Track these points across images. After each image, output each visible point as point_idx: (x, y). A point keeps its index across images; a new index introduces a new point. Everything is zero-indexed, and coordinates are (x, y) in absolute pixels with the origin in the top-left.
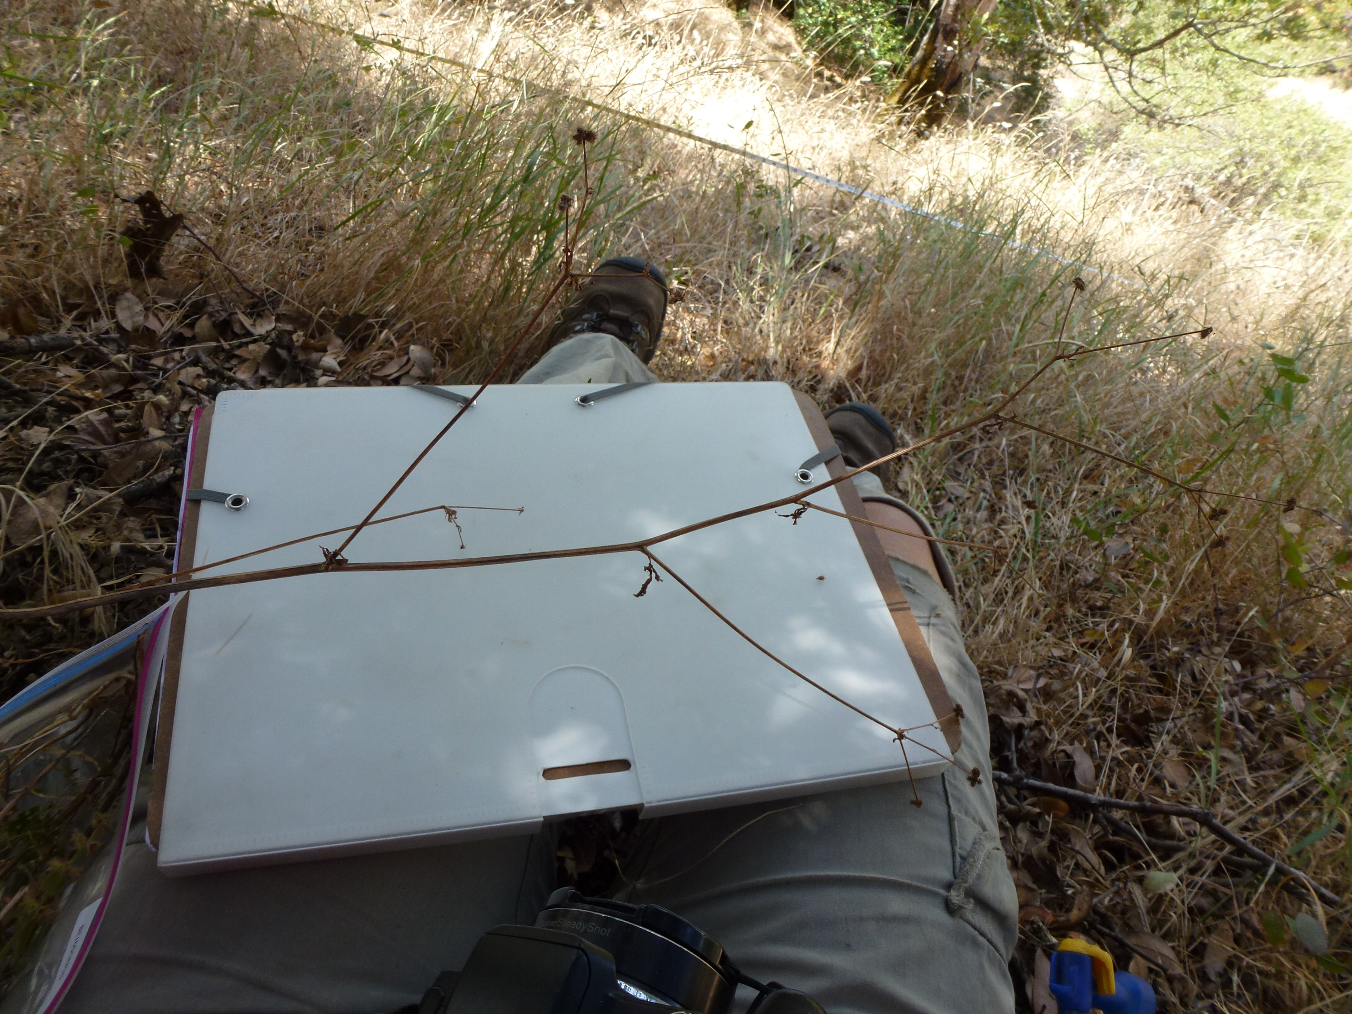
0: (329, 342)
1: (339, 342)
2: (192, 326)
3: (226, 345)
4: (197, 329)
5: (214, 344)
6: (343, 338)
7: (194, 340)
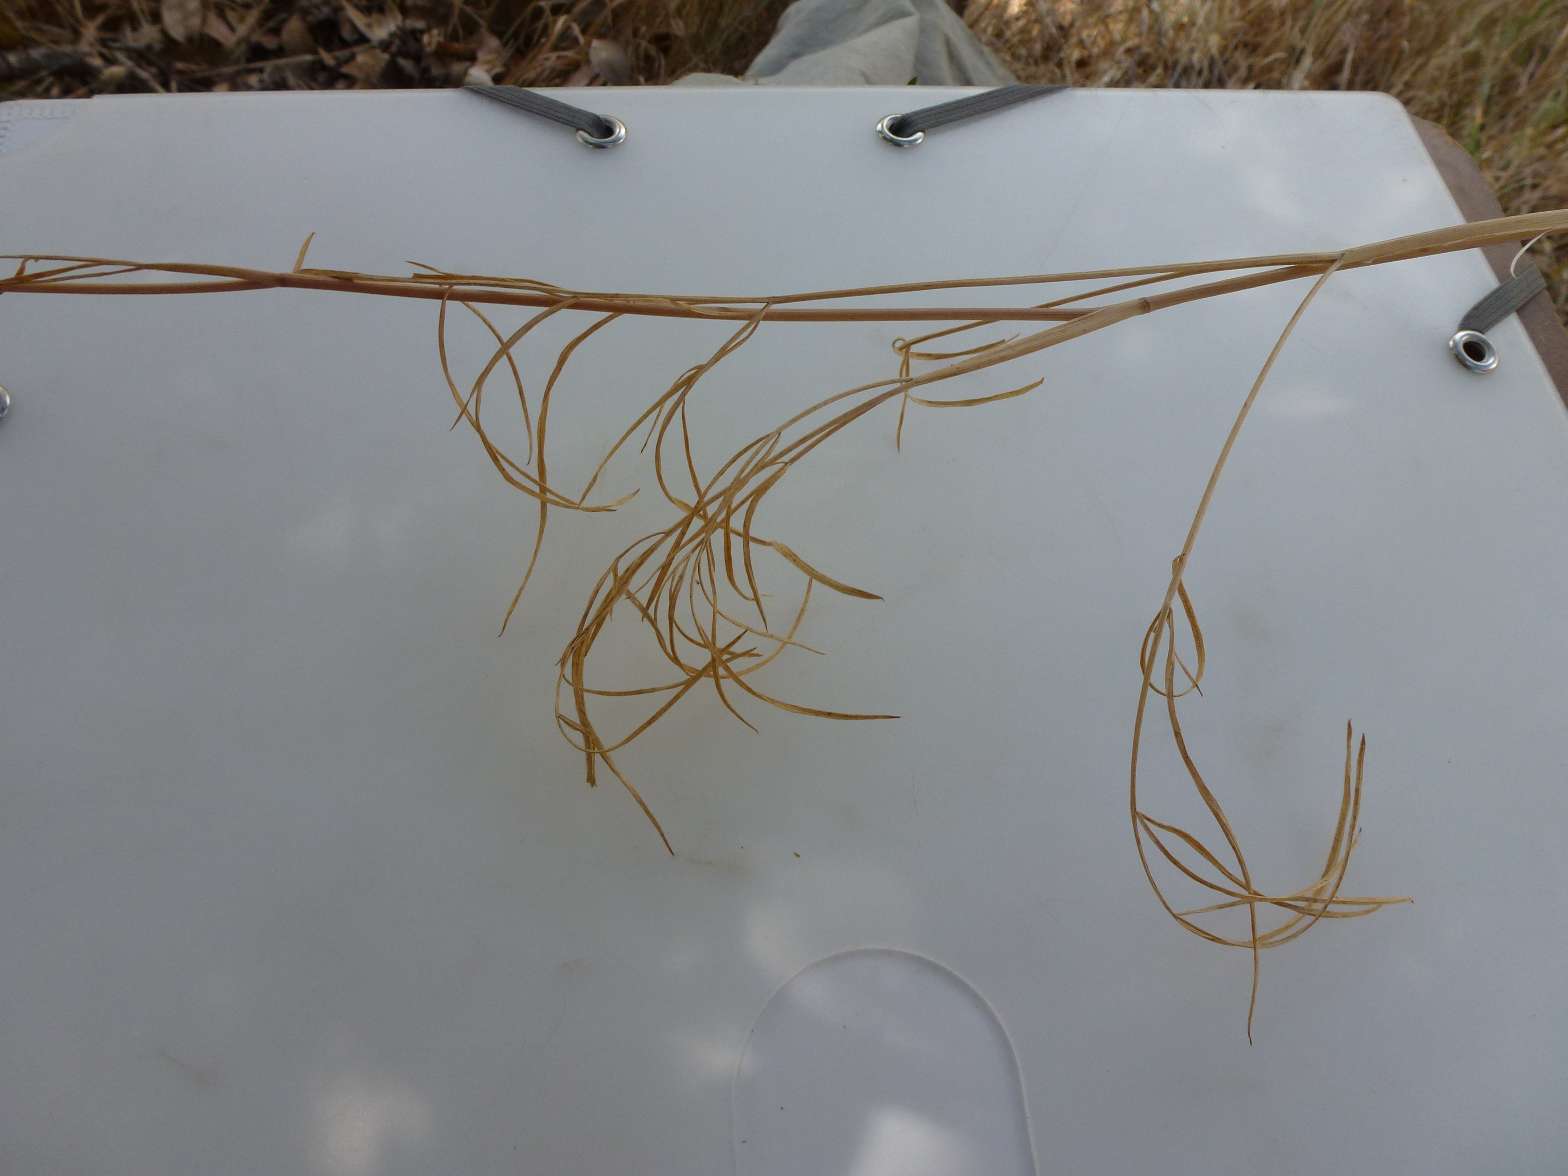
0: (480, 44)
1: (494, 42)
2: (276, 31)
3: (328, 58)
4: (286, 36)
5: (308, 58)
6: (499, 34)
7: (280, 52)
